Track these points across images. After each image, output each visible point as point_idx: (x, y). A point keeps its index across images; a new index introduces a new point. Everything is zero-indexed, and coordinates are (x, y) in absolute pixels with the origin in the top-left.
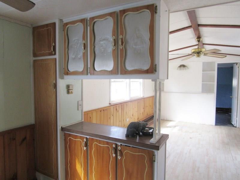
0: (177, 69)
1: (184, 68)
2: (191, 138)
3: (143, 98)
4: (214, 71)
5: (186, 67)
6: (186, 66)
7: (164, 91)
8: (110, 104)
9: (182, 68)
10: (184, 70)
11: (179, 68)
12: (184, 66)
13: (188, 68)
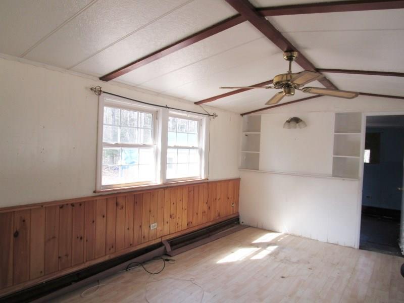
0: (284, 127)
1: (297, 124)
2: (283, 277)
3: (205, 183)
4: (360, 131)
5: (301, 123)
6: (301, 120)
7: (258, 169)
8: (95, 192)
9: (293, 124)
10: (296, 128)
11: (287, 123)
12: (296, 120)
13: (305, 125)
